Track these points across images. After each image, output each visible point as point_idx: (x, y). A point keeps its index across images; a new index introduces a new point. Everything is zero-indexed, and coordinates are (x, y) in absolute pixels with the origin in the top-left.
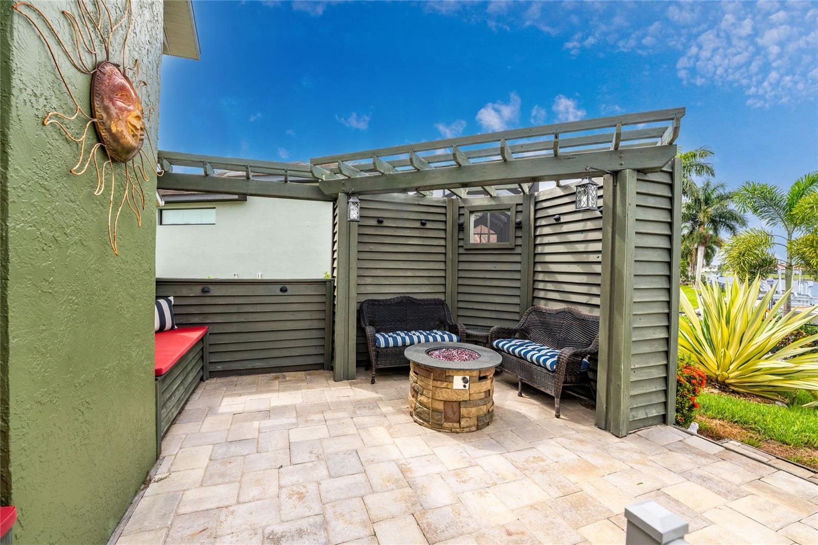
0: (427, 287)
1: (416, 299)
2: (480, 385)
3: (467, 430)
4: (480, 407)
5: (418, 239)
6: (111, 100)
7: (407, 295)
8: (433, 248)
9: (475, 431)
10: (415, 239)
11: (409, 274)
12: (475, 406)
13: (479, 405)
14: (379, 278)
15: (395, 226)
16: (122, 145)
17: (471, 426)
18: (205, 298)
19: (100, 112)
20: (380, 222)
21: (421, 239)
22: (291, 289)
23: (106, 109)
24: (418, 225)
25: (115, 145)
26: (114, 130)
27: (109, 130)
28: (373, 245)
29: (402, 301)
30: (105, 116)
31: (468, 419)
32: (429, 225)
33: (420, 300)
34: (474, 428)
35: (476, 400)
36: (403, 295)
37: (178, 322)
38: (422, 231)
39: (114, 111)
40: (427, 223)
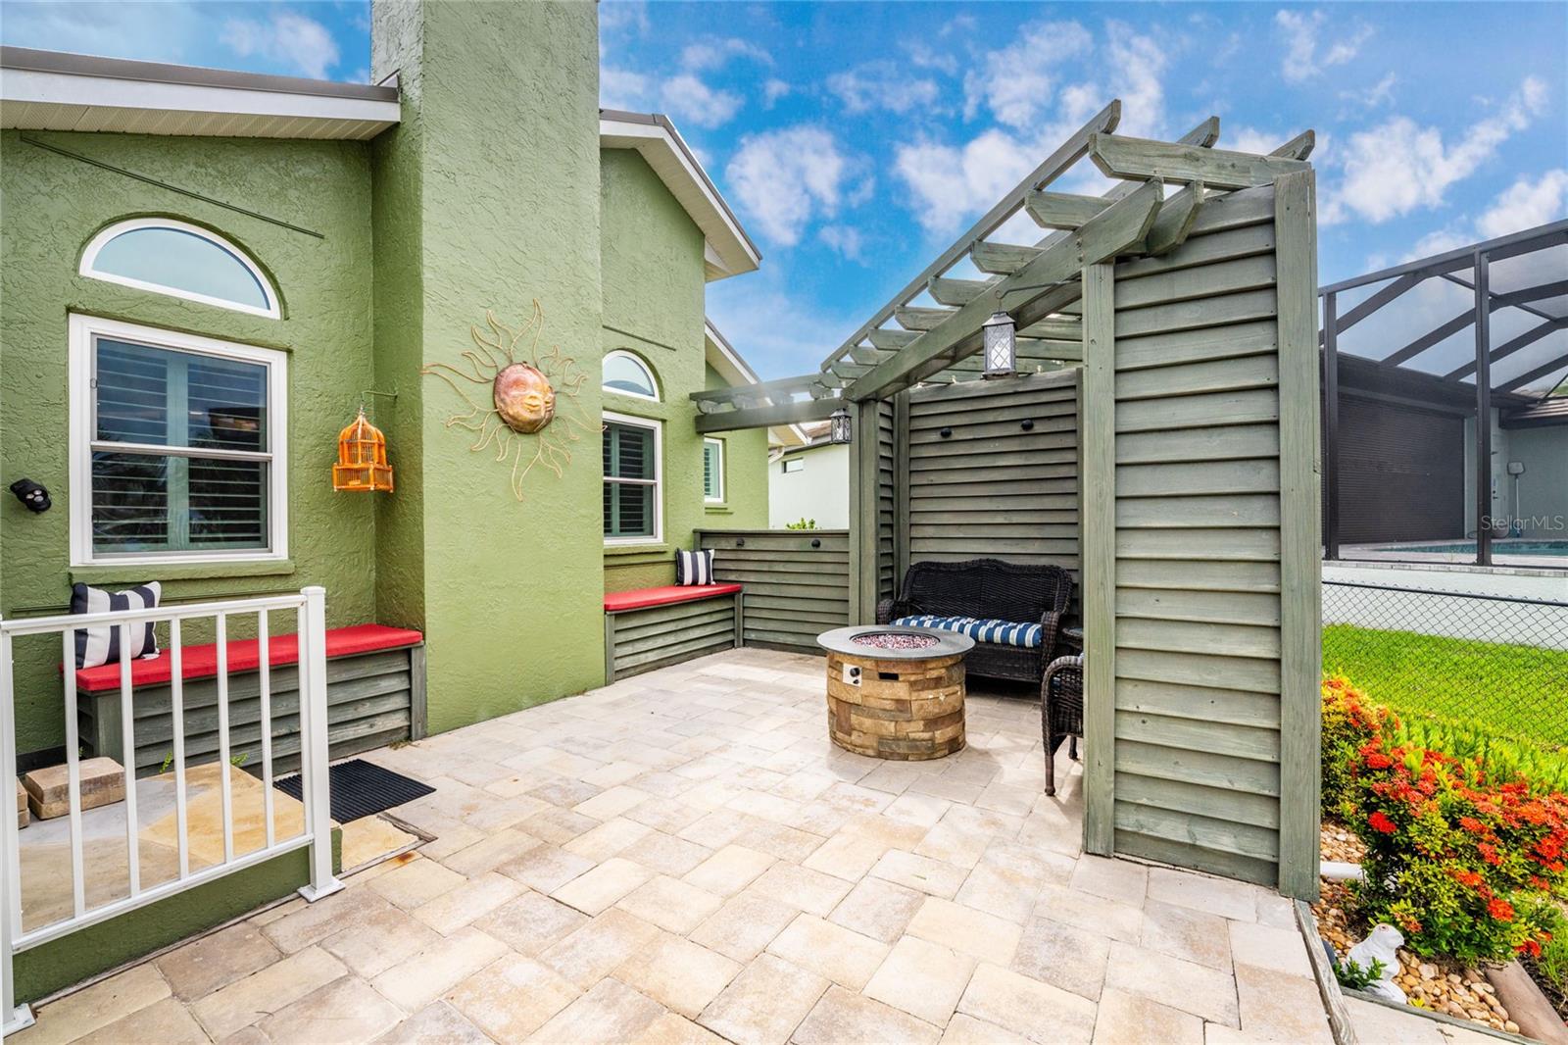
0: (1037, 543)
1: (1007, 565)
2: (880, 686)
3: (860, 750)
4: (882, 722)
5: (1018, 456)
6: (506, 393)
7: (991, 557)
8: (1049, 468)
9: (873, 757)
10: (1011, 457)
11: (1000, 519)
12: (871, 717)
13: (879, 718)
14: (947, 527)
15: (971, 437)
16: (521, 421)
17: (867, 748)
18: (739, 553)
19: (499, 404)
20: (946, 435)
21: (1024, 456)
22: (825, 543)
23: (502, 400)
24: (1016, 429)
25: (515, 423)
26: (511, 412)
27: (508, 414)
28: (934, 473)
29: (980, 566)
30: (502, 405)
31: (861, 734)
32: (1038, 428)
33: (1015, 567)
34: (871, 752)
35: (874, 708)
36: (984, 557)
37: (717, 578)
38: (1024, 440)
39: (508, 400)
40: (1035, 423)
